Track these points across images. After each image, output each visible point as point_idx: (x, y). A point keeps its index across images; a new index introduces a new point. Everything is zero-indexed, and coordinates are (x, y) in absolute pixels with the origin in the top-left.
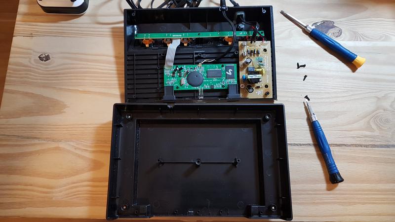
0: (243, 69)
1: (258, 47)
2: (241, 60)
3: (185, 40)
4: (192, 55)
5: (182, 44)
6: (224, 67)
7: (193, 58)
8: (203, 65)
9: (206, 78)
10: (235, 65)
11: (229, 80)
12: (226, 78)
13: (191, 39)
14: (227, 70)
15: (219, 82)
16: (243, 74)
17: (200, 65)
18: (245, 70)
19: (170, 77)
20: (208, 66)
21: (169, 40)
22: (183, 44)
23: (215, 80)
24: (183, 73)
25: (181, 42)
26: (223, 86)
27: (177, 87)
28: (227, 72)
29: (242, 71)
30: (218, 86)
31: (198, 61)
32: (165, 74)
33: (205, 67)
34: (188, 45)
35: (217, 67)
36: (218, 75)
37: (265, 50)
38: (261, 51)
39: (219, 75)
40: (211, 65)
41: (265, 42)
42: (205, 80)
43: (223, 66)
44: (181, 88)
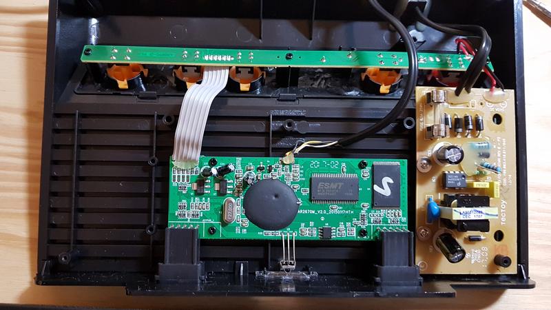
0: (427, 177)
1: (478, 107)
2: (424, 149)
3: (244, 73)
4: (264, 123)
5: (232, 86)
6: (368, 169)
7: (266, 134)
8: (300, 159)
9: (307, 204)
10: (402, 164)
11: (383, 212)
12: (373, 206)
13: (262, 69)
14: (375, 179)
15: (347, 218)
16: (427, 193)
17: (289, 158)
18: (434, 180)
19: (188, 197)
20: (315, 162)
21: (191, 71)
22: (238, 85)
23: (336, 209)
24: (231, 183)
25: (229, 79)
26: (362, 233)
27: (212, 230)
28: (376, 188)
29: (422, 183)
30: (345, 232)
31: (282, 144)
32: (173, 184)
33: (305, 167)
34: (253, 88)
35: (342, 168)
36: (346, 194)
37: (498, 119)
38: (487, 120)
39: (350, 194)
40: (325, 161)
41: (498, 92)
42: (305, 208)
43: (362, 166)
44: (222, 234)
